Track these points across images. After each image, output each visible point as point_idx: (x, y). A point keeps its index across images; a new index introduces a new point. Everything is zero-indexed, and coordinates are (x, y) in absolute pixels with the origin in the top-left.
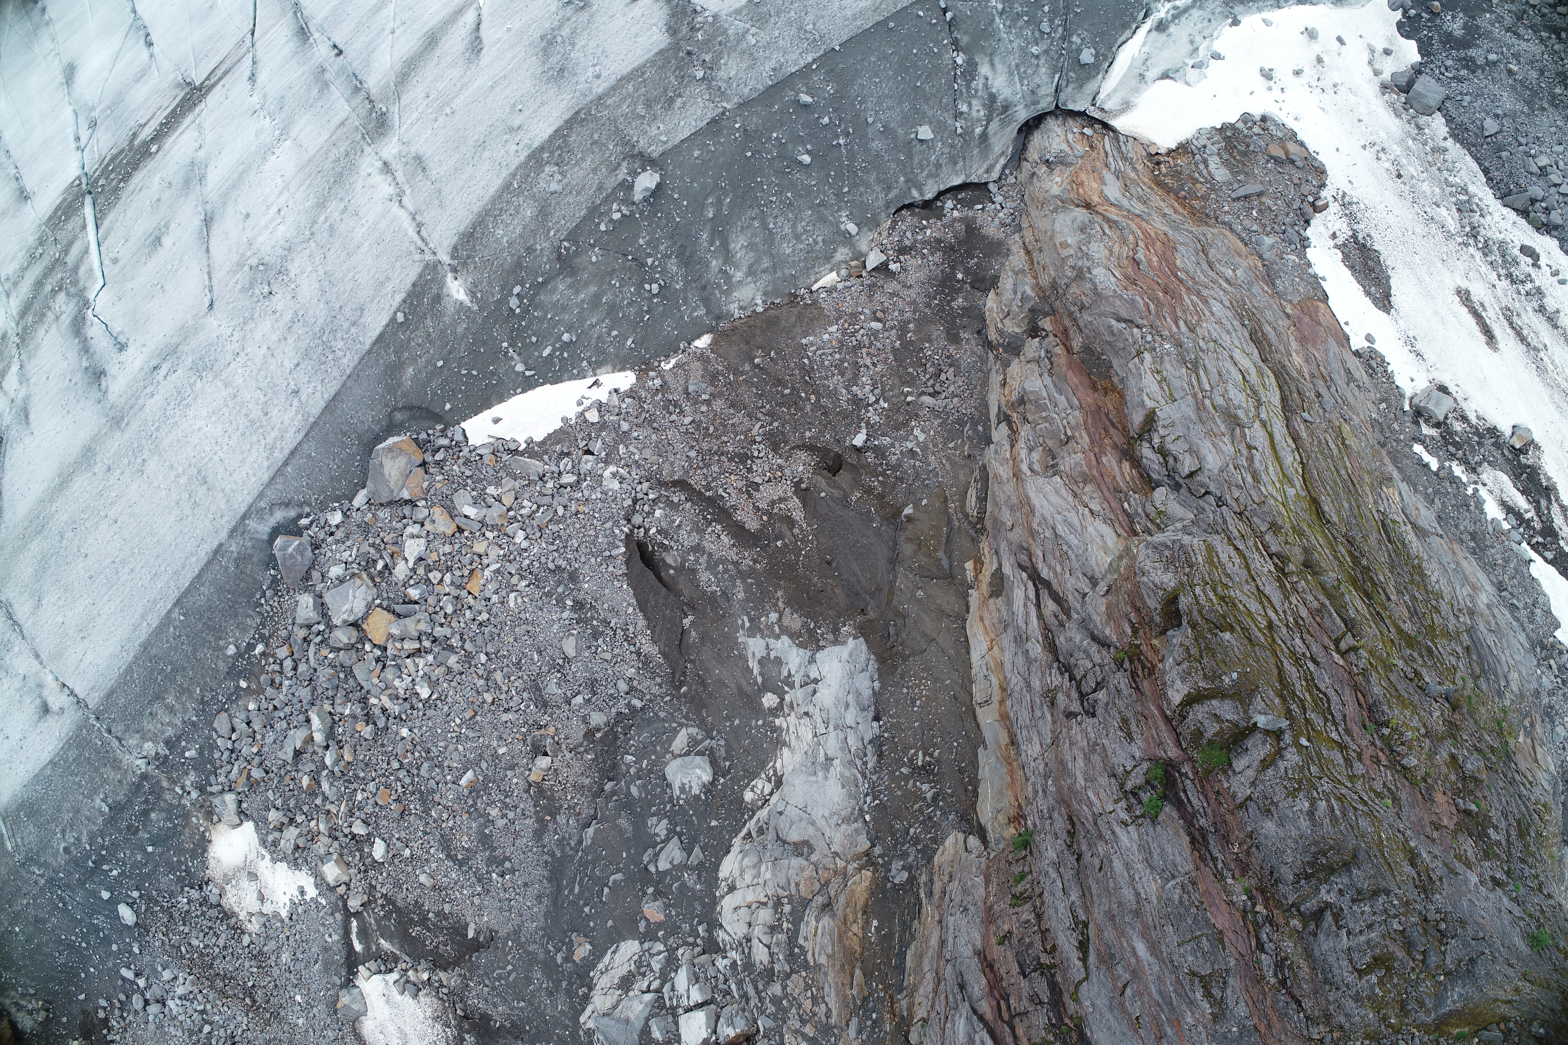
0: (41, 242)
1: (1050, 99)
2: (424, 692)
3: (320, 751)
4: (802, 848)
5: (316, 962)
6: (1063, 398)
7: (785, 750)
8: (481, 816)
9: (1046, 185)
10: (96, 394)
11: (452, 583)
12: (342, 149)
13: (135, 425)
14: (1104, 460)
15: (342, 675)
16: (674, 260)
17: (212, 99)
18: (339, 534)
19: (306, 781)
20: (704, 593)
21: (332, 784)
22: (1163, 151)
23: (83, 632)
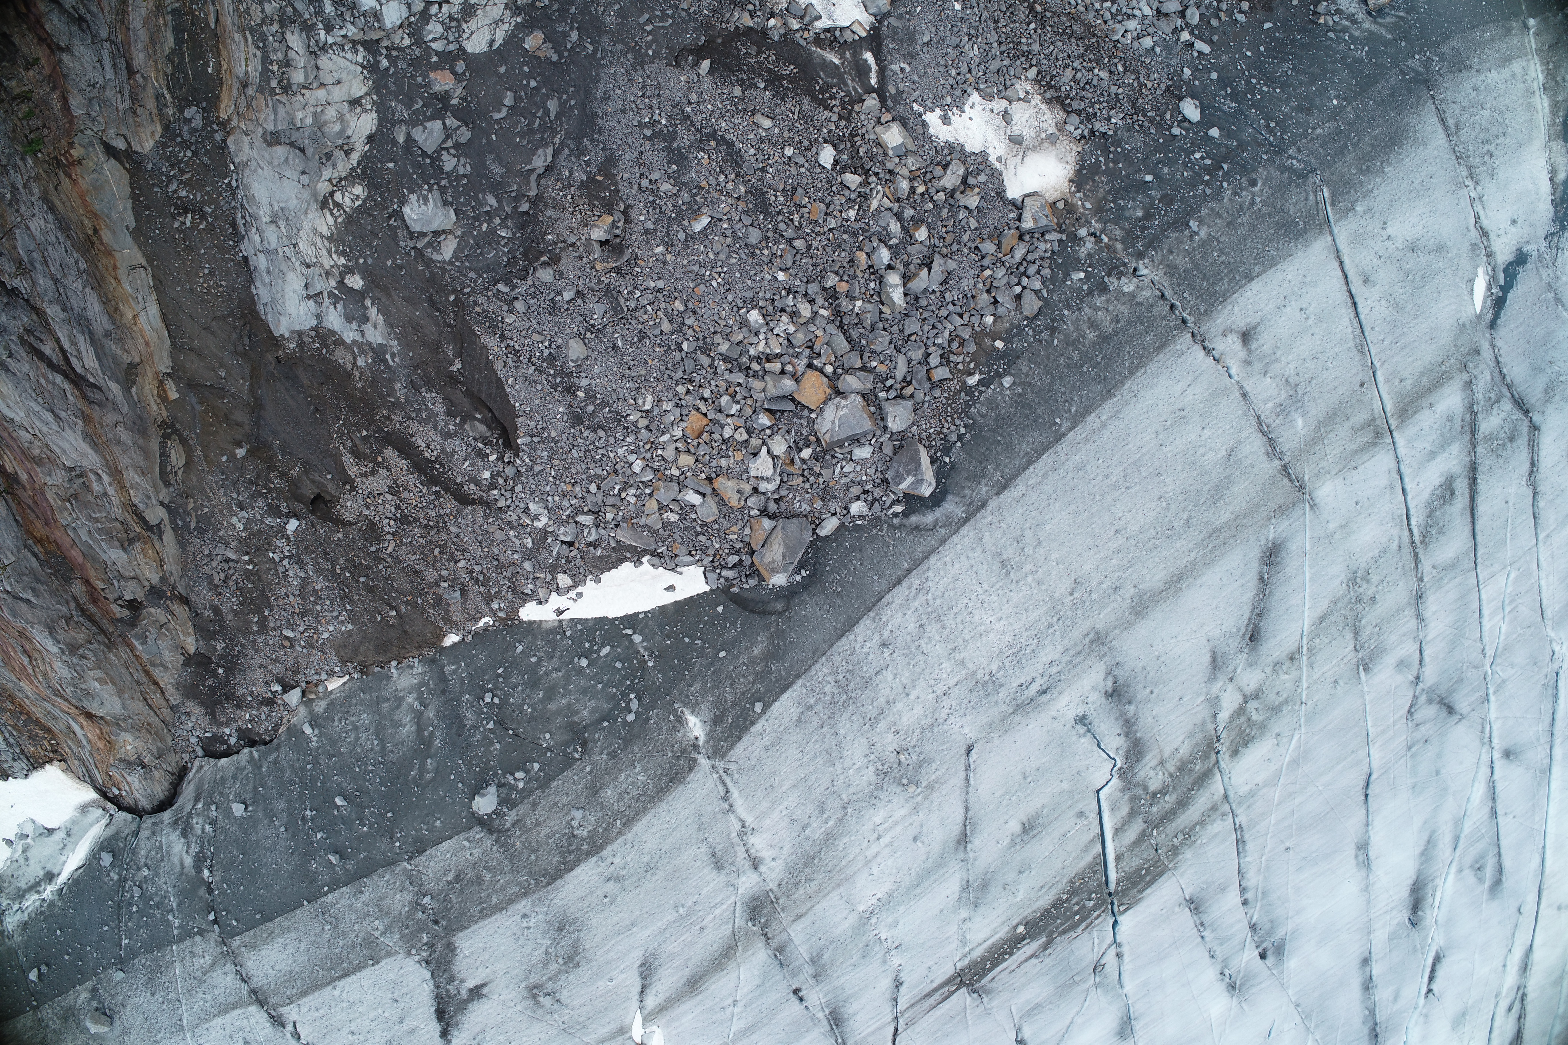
0: (1175, 851)
1: (144, 826)
2: (754, 316)
3: (895, 266)
6: (84, 539)
7: (326, 233)
8: (684, 184)
9: (140, 745)
10: (1122, 674)
11: (722, 427)
12: (801, 891)
13: (1078, 634)
15: (862, 343)
16: (469, 723)
17: (947, 970)
18: (855, 490)
19: (923, 235)
20: (439, 392)
21: (886, 229)
22: (56, 763)
23: (1181, 416)
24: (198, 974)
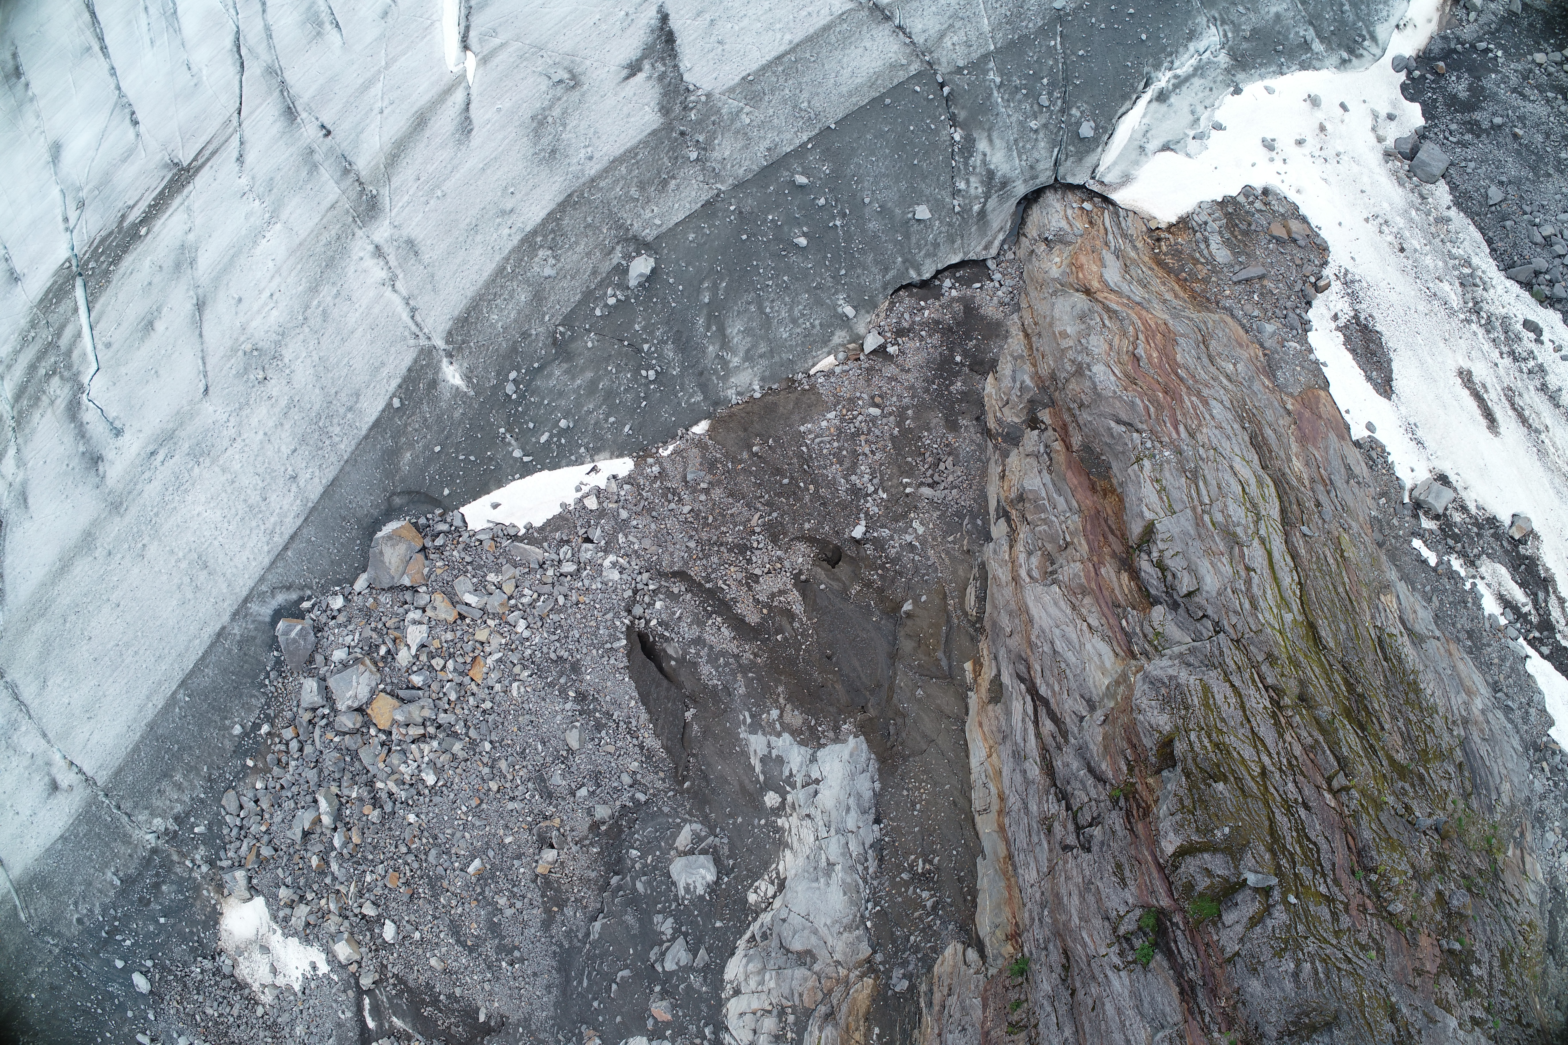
0: (33, 325)
1: (1049, 173)
2: (430, 779)
3: (328, 832)
4: (805, 958)
5: (330, 1037)
6: (1062, 499)
7: (788, 852)
8: (489, 904)
9: (1046, 265)
10: (93, 480)
11: (455, 670)
12: (333, 233)
13: (134, 511)
14: (1103, 571)
15: (348, 759)
16: (670, 346)
17: (201, 180)
18: (341, 619)
19: (315, 861)
20: (706, 686)
21: (341, 866)
22: (1163, 226)
23: (89, 713)
24: (958, 24)
